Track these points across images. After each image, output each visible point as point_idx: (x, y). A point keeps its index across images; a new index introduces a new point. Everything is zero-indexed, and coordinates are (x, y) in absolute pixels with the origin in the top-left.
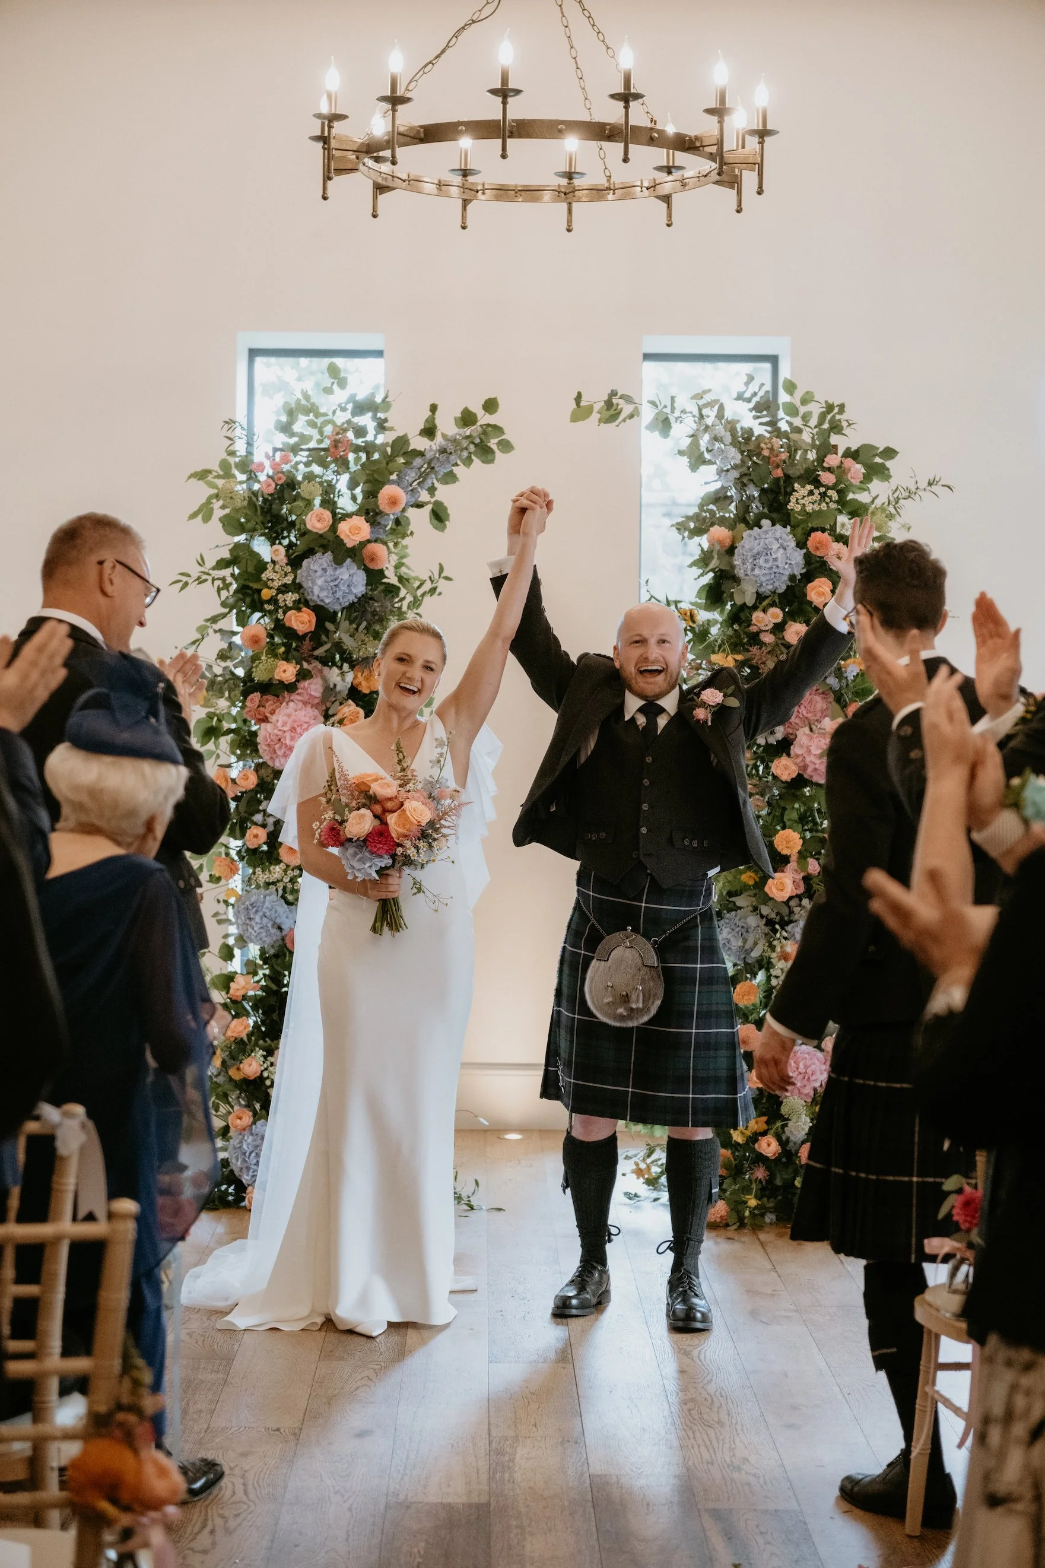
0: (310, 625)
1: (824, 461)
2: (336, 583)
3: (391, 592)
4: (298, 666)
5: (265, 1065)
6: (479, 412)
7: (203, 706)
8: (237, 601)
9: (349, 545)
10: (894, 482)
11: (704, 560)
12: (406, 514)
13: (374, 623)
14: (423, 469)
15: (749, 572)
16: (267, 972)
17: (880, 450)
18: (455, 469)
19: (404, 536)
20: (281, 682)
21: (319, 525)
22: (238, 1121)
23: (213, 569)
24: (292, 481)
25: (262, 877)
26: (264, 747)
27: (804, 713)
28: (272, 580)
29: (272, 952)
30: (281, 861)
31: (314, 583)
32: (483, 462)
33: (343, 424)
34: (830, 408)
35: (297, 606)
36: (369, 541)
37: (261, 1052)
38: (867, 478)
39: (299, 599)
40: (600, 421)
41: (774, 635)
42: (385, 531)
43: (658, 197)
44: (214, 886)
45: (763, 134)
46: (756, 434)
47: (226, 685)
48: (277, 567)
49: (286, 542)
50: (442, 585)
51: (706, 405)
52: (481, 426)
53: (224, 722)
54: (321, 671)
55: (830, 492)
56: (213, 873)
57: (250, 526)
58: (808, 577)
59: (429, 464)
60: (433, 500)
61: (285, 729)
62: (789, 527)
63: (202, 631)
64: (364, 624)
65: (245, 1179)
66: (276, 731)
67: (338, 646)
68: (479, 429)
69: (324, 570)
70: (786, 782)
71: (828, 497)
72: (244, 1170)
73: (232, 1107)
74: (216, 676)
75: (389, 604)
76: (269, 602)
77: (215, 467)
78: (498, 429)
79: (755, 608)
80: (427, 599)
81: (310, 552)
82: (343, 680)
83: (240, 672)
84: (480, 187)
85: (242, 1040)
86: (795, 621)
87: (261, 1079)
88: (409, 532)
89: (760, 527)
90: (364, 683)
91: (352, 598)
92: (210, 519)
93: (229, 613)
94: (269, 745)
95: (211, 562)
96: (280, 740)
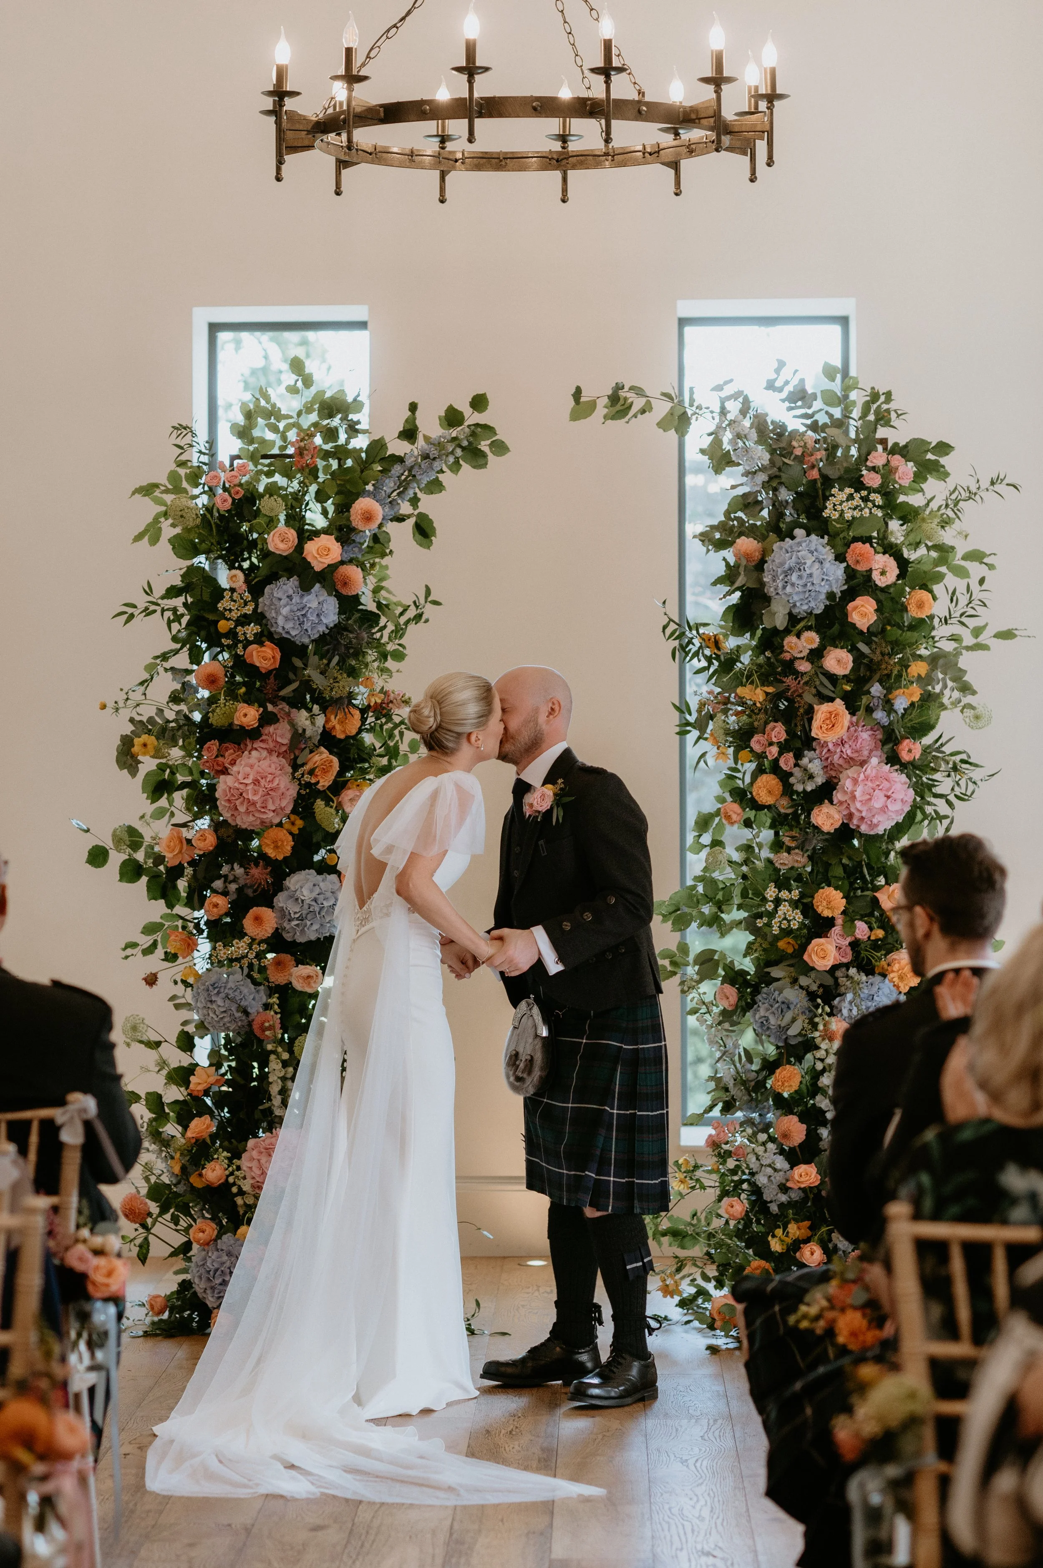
0: (275, 661)
1: (867, 460)
2: (303, 613)
3: (369, 620)
4: (261, 709)
5: (230, 1169)
6: (467, 410)
7: (153, 757)
8: (189, 635)
9: (318, 567)
10: (951, 482)
11: (730, 577)
12: (384, 529)
13: (349, 658)
14: (403, 477)
15: (780, 591)
16: (233, 1064)
17: (933, 445)
18: (441, 477)
19: (383, 555)
20: (242, 727)
21: (282, 546)
22: (201, 1234)
23: (163, 598)
24: (252, 494)
25: (224, 953)
26: (223, 803)
27: (849, 752)
28: (230, 610)
29: (239, 1040)
30: (246, 934)
31: (278, 612)
32: (474, 467)
33: (309, 427)
34: (875, 396)
35: (259, 640)
36: (342, 563)
37: (225, 1154)
38: (919, 477)
39: (262, 632)
40: (606, 417)
41: (812, 663)
42: (360, 549)
43: (663, 164)
44: (170, 965)
45: (772, 97)
46: (789, 429)
47: (181, 731)
48: (235, 594)
49: (246, 565)
50: (429, 611)
51: (729, 398)
52: (469, 426)
53: (178, 775)
54: (288, 714)
55: (873, 496)
56: (169, 950)
57: (204, 546)
58: (850, 594)
59: (410, 471)
60: (416, 513)
61: (246, 781)
62: (826, 537)
63: (151, 669)
64: (336, 659)
65: (210, 1301)
66: (236, 785)
67: (307, 685)
68: (467, 430)
69: (290, 597)
70: (828, 833)
71: (870, 501)
72: (208, 1291)
73: (195, 1220)
74: (168, 721)
75: (365, 635)
76: (226, 635)
77: (163, 480)
78: (488, 429)
79: (787, 631)
80: (412, 627)
81: (272, 578)
82: (313, 723)
83: (197, 717)
84: (459, 156)
85: (204, 1140)
86: (836, 647)
87: (226, 1186)
88: (388, 551)
89: (793, 538)
90: (338, 727)
91: (322, 629)
92: (158, 540)
93: (181, 648)
94: (229, 801)
95: (159, 590)
96: (241, 794)
